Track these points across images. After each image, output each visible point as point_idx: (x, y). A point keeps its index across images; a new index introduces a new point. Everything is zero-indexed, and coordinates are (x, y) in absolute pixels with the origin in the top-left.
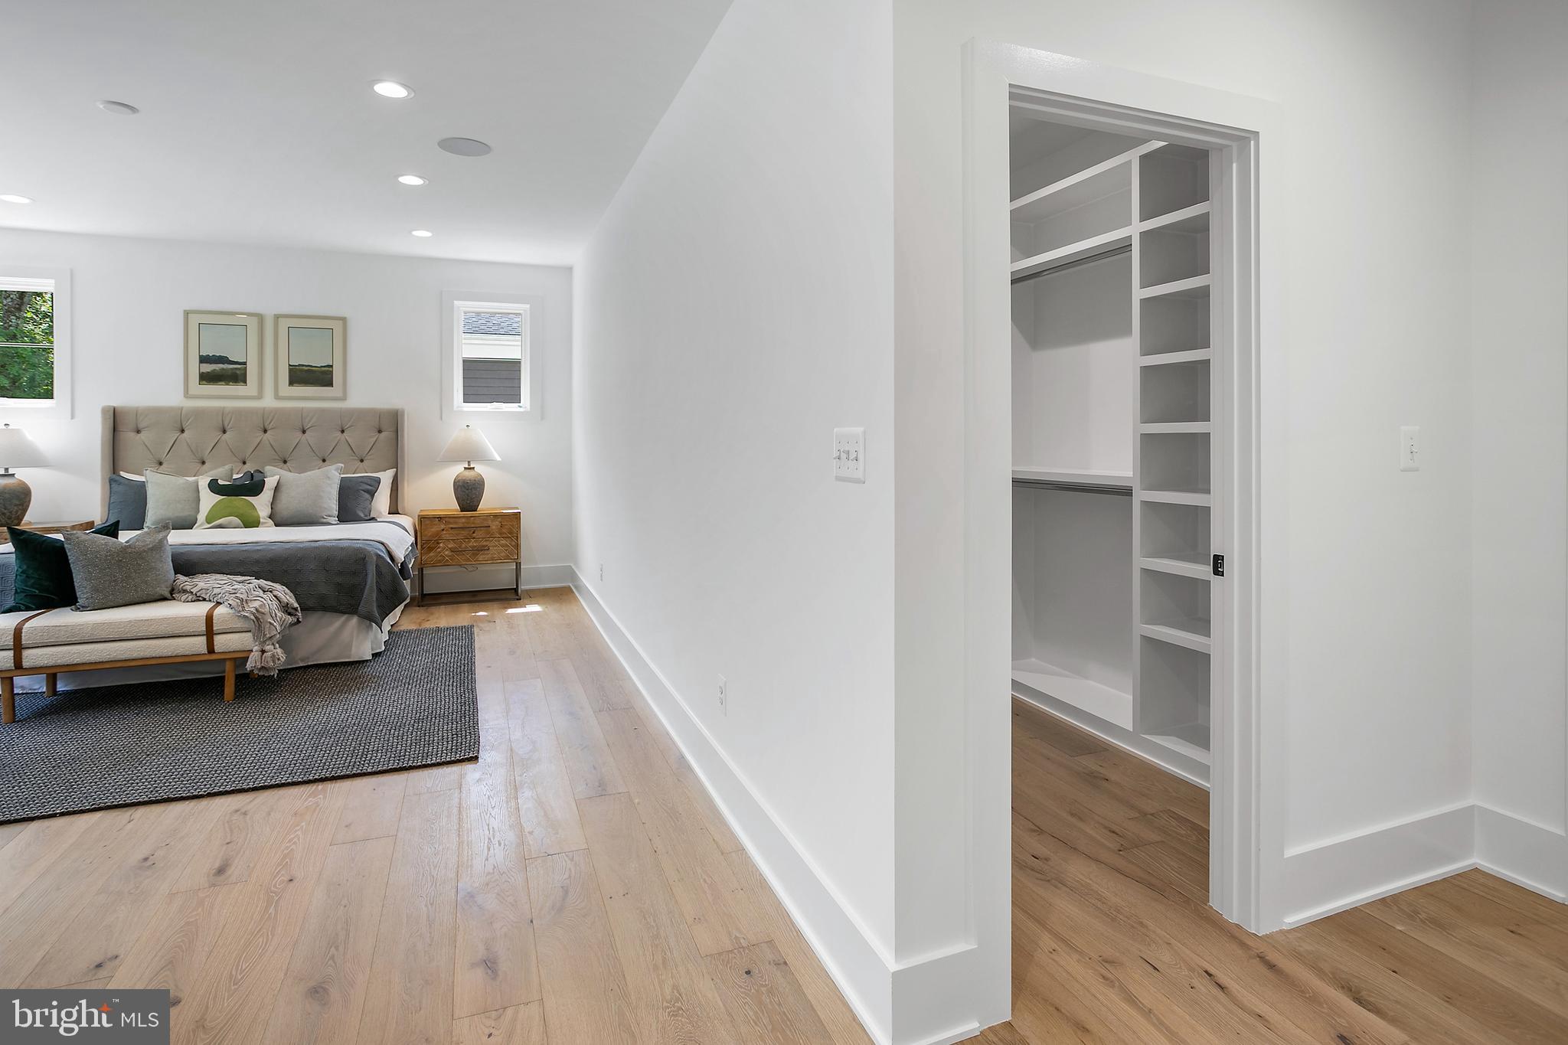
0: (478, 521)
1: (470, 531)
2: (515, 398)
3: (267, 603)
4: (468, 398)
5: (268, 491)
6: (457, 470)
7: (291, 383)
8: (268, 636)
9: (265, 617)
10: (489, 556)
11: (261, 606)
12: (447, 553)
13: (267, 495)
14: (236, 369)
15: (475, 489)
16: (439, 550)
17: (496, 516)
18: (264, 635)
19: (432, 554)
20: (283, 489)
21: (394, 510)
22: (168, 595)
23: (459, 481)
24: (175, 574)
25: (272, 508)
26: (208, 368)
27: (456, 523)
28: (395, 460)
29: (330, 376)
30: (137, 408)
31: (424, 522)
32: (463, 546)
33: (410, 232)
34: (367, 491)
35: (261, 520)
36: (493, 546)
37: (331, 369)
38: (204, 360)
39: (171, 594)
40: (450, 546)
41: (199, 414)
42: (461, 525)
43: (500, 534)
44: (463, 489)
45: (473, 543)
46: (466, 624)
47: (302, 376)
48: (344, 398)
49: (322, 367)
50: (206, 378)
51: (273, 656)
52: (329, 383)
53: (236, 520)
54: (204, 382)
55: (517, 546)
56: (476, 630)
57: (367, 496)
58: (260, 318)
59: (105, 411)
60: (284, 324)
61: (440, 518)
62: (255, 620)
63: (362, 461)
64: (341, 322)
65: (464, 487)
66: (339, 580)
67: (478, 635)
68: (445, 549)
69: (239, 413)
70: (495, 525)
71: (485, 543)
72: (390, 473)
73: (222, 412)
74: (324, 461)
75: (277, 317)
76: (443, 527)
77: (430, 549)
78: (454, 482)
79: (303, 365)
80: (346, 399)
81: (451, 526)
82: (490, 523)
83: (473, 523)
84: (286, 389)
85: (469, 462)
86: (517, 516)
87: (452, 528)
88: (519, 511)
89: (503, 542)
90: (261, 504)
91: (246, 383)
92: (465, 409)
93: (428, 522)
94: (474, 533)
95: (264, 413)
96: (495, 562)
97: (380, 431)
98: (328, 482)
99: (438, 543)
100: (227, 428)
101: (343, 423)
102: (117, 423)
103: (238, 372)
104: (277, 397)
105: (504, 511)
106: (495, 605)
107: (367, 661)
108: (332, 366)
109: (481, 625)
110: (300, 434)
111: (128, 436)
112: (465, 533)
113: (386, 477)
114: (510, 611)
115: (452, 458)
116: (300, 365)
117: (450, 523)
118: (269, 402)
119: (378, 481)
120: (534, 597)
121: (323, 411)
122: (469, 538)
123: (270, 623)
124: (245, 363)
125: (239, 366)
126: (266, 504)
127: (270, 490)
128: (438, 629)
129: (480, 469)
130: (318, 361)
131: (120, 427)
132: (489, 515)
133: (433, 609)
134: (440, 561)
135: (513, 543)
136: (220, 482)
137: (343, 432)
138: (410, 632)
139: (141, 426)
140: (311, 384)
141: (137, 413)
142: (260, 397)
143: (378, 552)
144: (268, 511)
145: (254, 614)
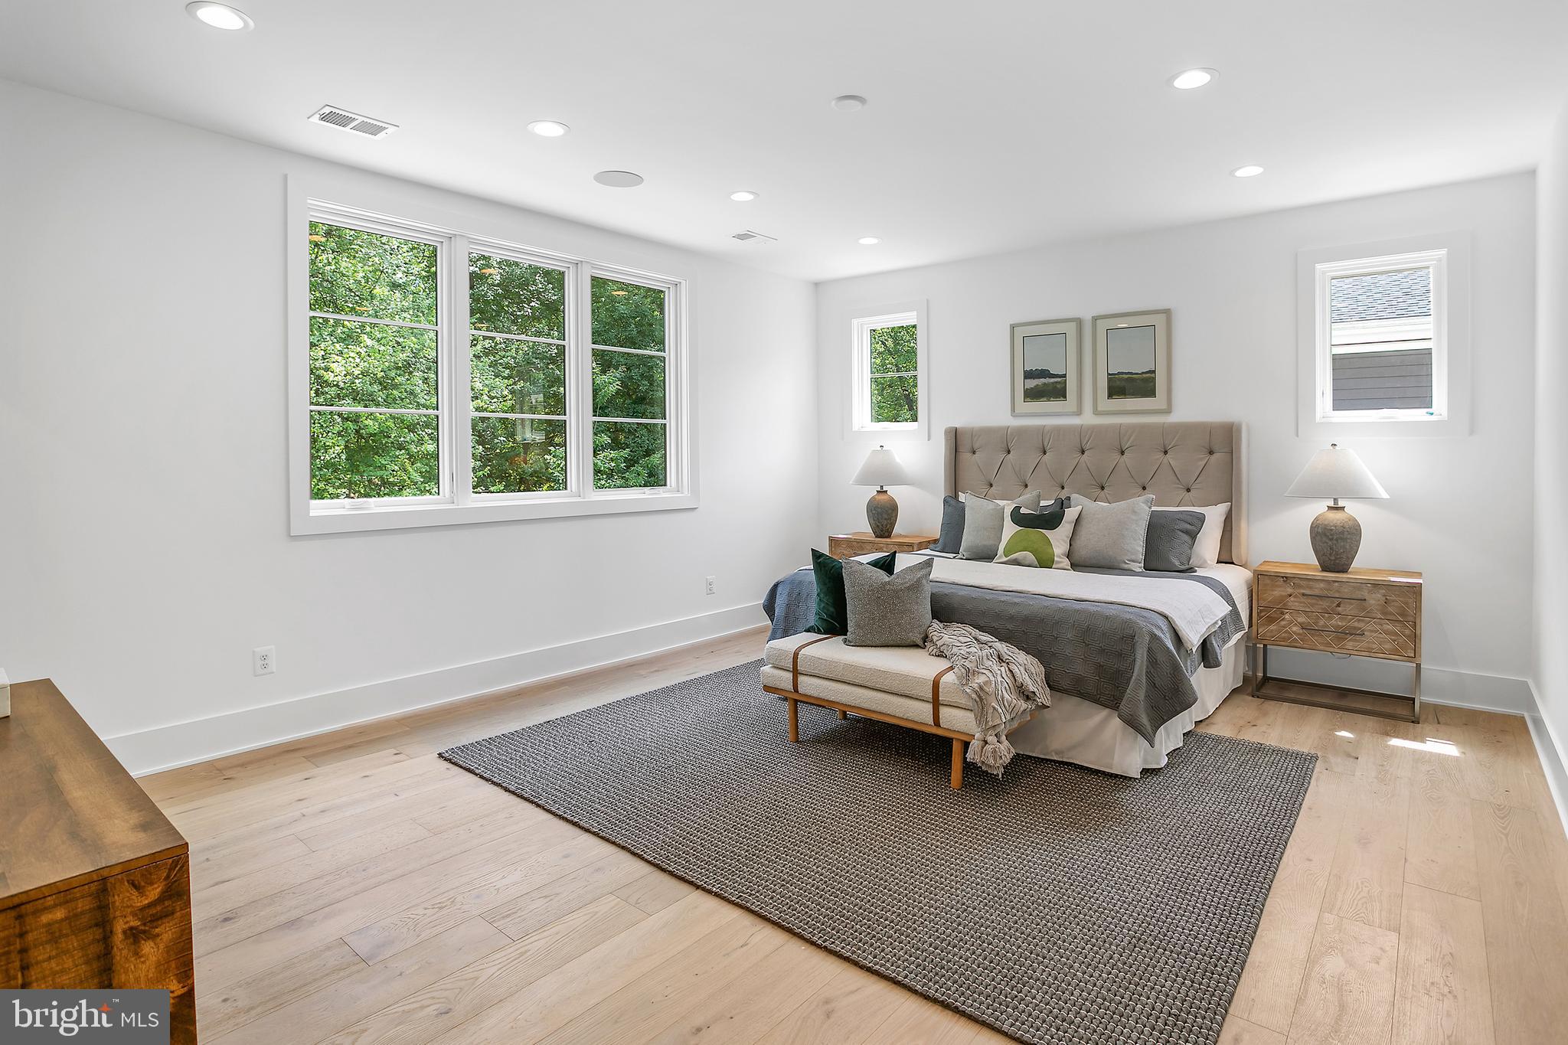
0: (1346, 591)
1: (1333, 602)
2: (1424, 400)
3: (994, 677)
4: (1339, 404)
5: (1067, 525)
6: (1318, 509)
7: (1110, 396)
8: (990, 723)
9: (989, 698)
10: (1364, 644)
11: (986, 683)
12: (1294, 629)
13: (1065, 529)
14: (1056, 382)
15: (1344, 540)
16: (1283, 623)
17: (1376, 585)
18: (987, 722)
19: (1272, 627)
20: (1084, 523)
21: (1226, 558)
22: (920, 643)
23: (1317, 526)
24: (933, 619)
25: (1070, 545)
26: (1032, 383)
27: (1311, 588)
28: (1229, 489)
29: (1152, 384)
30: (973, 428)
31: (1262, 581)
32: (1321, 623)
33: (1232, 173)
34: (1187, 532)
35: (1056, 559)
36: (1372, 631)
37: (1153, 375)
38: (1029, 375)
39: (922, 643)
40: (1299, 620)
41: (1021, 432)
42: (1317, 592)
43: (1384, 613)
44: (1324, 539)
45: (1336, 621)
46: (1306, 751)
47: (1122, 386)
48: (1168, 411)
49: (1143, 373)
50: (1032, 395)
51: (994, 751)
52: (1150, 392)
53: (1030, 556)
54: (1028, 400)
55: (1415, 638)
56: (1319, 766)
57: (1186, 538)
58: (1079, 322)
59: (948, 432)
60: (1102, 326)
61: (1286, 578)
62: (978, 699)
63: (1188, 490)
64: (1165, 315)
65: (1326, 535)
66: (1101, 660)
67: (1317, 780)
68: (1292, 622)
69: (1059, 430)
70: (1374, 599)
71: (1356, 624)
72: (1222, 509)
73: (1041, 431)
74: (1144, 488)
75: (1095, 319)
76: (1290, 590)
77: (1271, 620)
78: (1312, 528)
79: (1122, 373)
80: (1170, 412)
81: (1303, 591)
82: (1365, 594)
83: (1338, 591)
84: (1106, 404)
85: (1335, 499)
86: (1415, 590)
87: (1304, 595)
88: (1420, 581)
89: (1390, 627)
90: (1058, 539)
91: (1066, 397)
92: (1334, 420)
93: (1268, 582)
94: (1338, 605)
95: (1080, 431)
96: (1372, 655)
97: (1211, 453)
98: (1134, 517)
99: (1283, 613)
100: (1047, 449)
101: (1168, 440)
102: (958, 443)
103: (1058, 386)
104: (1096, 412)
105: (1392, 579)
106: (1371, 722)
107: (1135, 779)
108: (1154, 372)
109: (1332, 759)
110: (1116, 456)
111: (966, 457)
112: (1325, 604)
113: (1214, 516)
114: (1395, 742)
115: (1310, 493)
116: (1119, 373)
117: (1300, 587)
118: (1088, 419)
119: (1201, 519)
120: (1446, 724)
121: (1143, 427)
122: (1329, 612)
123: (994, 708)
124: (1064, 376)
125: (1059, 380)
126: (1063, 540)
127: (1069, 523)
128: (1259, 749)
129: (1354, 509)
130: (1138, 367)
131: (961, 449)
132: (1366, 583)
133: (1270, 705)
134: (1284, 639)
135: (1407, 632)
136: (1023, 511)
137: (1166, 452)
138: (1219, 740)
139: (976, 446)
140: (1133, 395)
141: (974, 433)
142: (1079, 412)
143: (1155, 630)
144: (1065, 547)
145: (976, 692)
